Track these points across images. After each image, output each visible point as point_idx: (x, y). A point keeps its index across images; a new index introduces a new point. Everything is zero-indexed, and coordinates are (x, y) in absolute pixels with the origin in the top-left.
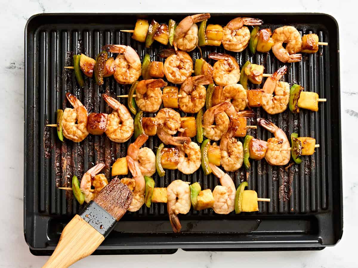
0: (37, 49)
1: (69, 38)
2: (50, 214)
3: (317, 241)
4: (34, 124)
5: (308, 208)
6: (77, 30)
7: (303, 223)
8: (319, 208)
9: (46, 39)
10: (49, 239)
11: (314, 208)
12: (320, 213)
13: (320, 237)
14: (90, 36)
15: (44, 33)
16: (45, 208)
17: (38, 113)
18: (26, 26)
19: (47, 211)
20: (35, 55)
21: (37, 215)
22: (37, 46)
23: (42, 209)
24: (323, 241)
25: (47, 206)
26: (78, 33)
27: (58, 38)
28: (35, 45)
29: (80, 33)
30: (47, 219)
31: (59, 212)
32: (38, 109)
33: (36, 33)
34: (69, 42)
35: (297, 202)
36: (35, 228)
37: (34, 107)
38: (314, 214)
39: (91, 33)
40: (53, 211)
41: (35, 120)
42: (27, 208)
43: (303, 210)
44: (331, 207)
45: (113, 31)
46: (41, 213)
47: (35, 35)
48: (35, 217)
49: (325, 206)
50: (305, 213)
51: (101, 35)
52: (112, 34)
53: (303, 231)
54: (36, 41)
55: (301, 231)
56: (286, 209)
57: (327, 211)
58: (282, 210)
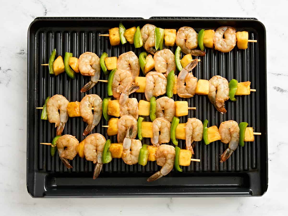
0: (37, 46)
1: (61, 37)
2: (47, 171)
3: (249, 193)
4: (35, 102)
5: (242, 168)
6: (67, 32)
7: (238, 179)
8: (250, 168)
9: (44, 38)
10: (46, 190)
11: (246, 167)
12: (251, 171)
13: (250, 190)
14: (78, 37)
15: (43, 34)
16: (43, 167)
17: (38, 94)
18: (29, 29)
19: (45, 169)
20: (36, 51)
21: (37, 171)
22: (37, 44)
23: (41, 167)
24: (253, 192)
25: (44, 165)
26: (68, 34)
27: (53, 37)
28: (36, 43)
29: (69, 34)
30: (44, 175)
31: (53, 169)
32: (38, 91)
33: (37, 33)
34: (61, 41)
35: (233, 163)
36: (35, 182)
37: (34, 90)
38: (246, 172)
39: (78, 34)
40: (49, 169)
41: (36, 100)
42: (29, 167)
43: (238, 169)
44: (259, 167)
45: (95, 33)
46: (39, 170)
47: (36, 35)
48: (35, 173)
49: (254, 166)
50: (240, 171)
51: (86, 35)
52: (94, 35)
53: (238, 185)
54: (36, 40)
55: (237, 185)
56: (225, 168)
57: (256, 170)
58: (222, 169)
